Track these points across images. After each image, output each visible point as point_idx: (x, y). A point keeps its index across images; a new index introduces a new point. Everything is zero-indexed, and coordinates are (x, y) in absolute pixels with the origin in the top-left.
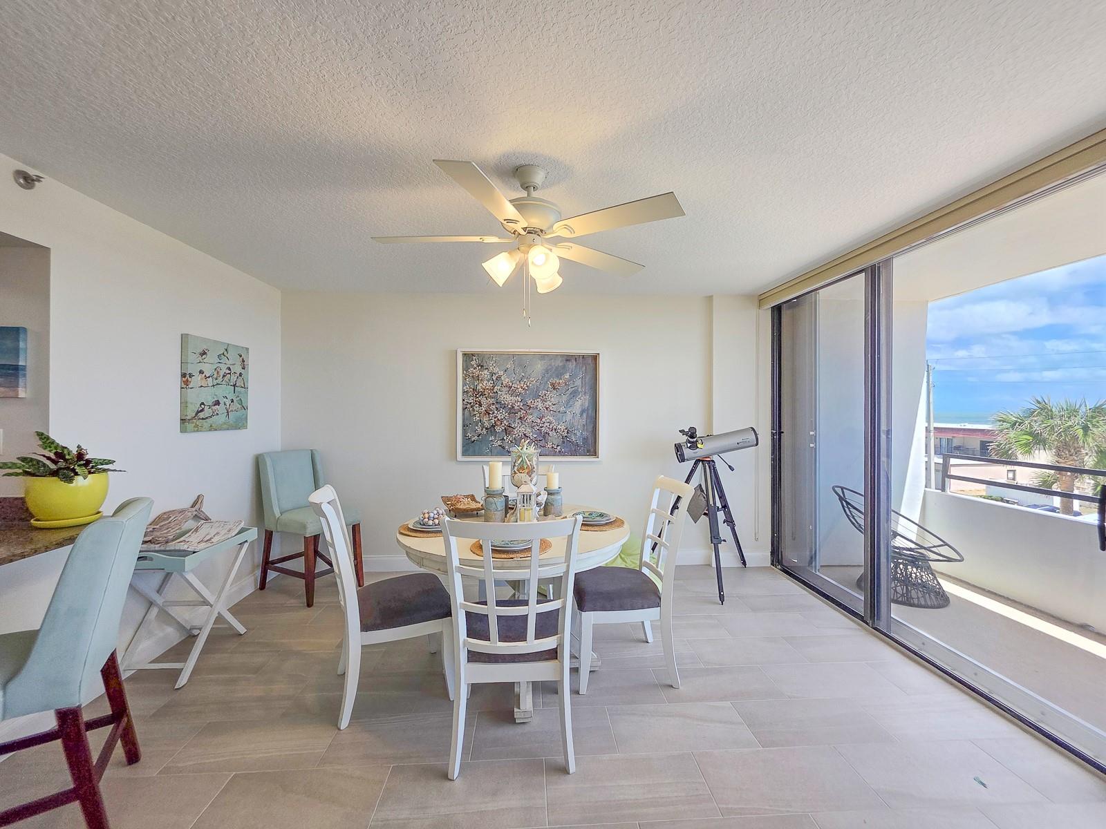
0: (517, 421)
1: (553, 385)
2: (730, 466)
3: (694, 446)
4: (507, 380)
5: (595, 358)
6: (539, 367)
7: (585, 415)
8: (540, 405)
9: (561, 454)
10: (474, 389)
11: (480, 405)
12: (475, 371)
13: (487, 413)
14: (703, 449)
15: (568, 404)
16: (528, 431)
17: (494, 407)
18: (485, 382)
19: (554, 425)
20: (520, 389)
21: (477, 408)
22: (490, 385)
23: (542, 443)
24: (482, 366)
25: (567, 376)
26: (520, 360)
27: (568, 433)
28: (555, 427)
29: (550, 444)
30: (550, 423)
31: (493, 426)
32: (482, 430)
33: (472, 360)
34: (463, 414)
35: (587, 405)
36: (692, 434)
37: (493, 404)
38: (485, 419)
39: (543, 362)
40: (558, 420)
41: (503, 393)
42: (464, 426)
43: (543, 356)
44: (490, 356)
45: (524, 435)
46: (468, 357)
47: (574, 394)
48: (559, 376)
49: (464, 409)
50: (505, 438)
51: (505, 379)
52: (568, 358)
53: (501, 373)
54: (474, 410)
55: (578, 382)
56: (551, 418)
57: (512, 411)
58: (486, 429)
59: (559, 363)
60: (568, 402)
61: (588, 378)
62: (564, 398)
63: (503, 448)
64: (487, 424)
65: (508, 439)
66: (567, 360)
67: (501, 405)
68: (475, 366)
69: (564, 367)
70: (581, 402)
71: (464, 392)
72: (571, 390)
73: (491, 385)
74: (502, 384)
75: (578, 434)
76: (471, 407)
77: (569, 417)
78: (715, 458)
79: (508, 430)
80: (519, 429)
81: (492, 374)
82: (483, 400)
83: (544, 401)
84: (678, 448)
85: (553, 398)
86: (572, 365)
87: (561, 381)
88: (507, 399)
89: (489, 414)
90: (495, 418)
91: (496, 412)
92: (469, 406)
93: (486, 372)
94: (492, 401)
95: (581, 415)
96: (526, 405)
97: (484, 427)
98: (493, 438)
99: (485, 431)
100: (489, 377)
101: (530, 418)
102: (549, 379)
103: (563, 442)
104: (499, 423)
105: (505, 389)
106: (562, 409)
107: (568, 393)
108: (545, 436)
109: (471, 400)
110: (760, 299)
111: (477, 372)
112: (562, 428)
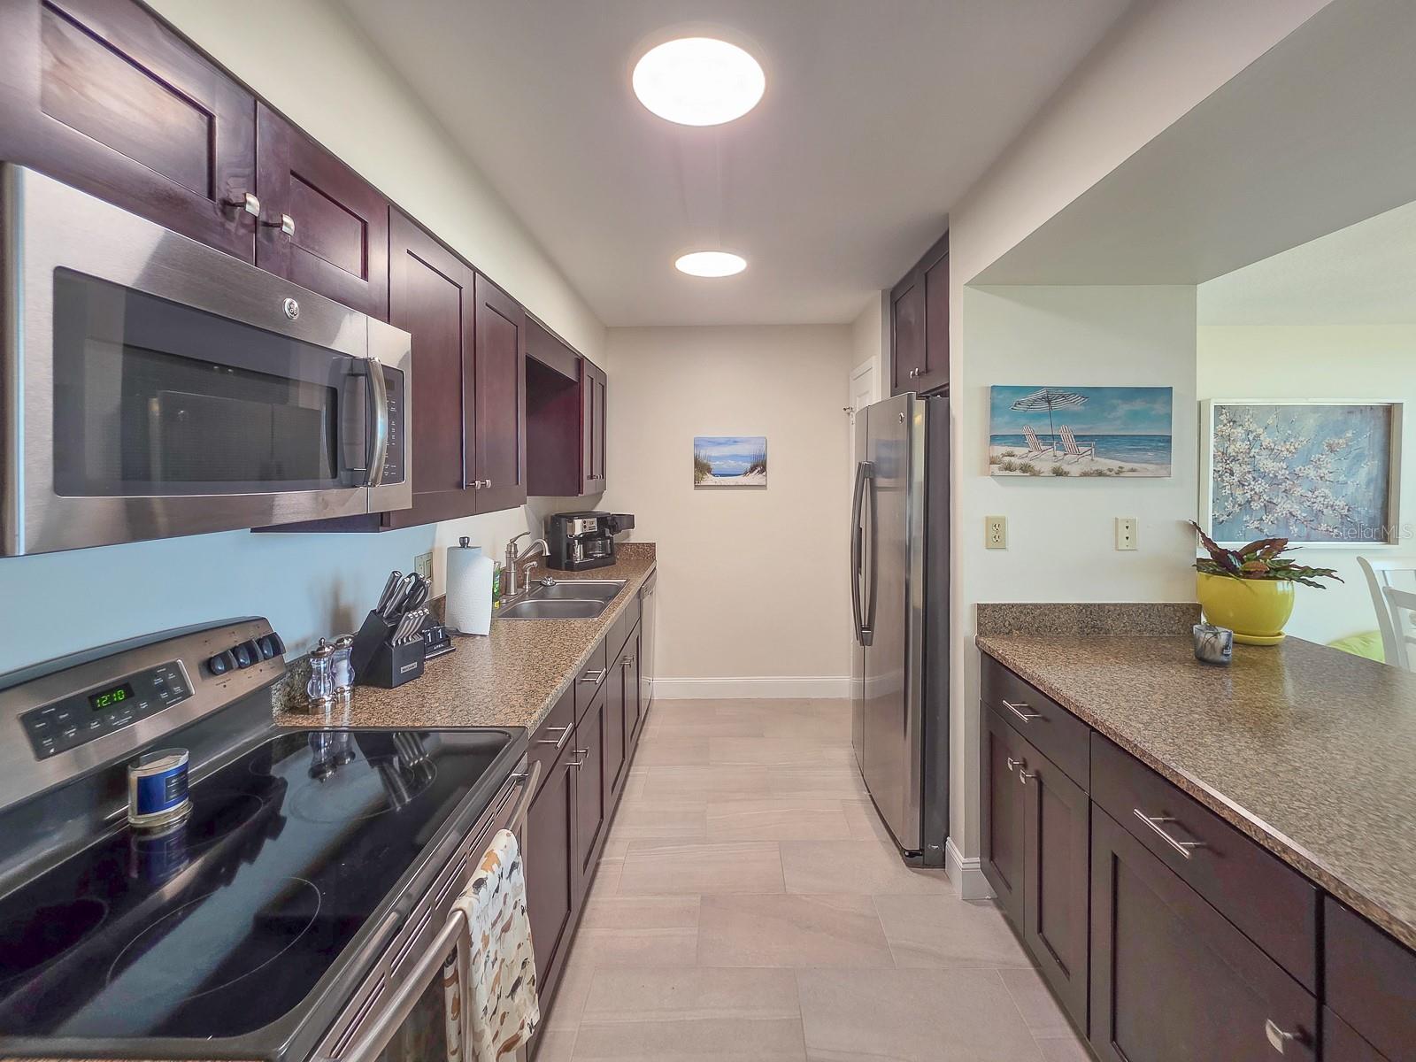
0: (1281, 495)
1: (1330, 446)
4: (1268, 440)
5: (1391, 409)
6: (1311, 422)
7: (1372, 488)
8: (1312, 473)
9: (1339, 538)
10: (1223, 453)
11: (1232, 474)
12: (1225, 428)
13: (1241, 484)
15: (1351, 472)
16: (1296, 509)
17: (1250, 476)
18: (1239, 443)
19: (1330, 501)
20: (1285, 452)
21: (1227, 477)
22: (1244, 446)
23: (1314, 525)
24: (1234, 422)
25: (1350, 433)
26: (1286, 415)
27: (1349, 510)
28: (1331, 503)
29: (1323, 527)
30: (1325, 497)
31: (1249, 502)
32: (1233, 507)
33: (1226, 414)
34: (1213, 486)
35: (1375, 472)
37: (1249, 472)
38: (1238, 492)
39: (1317, 416)
40: (1336, 493)
41: (1262, 458)
42: (1214, 501)
43: (1317, 409)
44: (1246, 409)
45: (1290, 513)
46: (1220, 412)
47: (1359, 458)
48: (1339, 433)
50: (1264, 518)
51: (1266, 440)
52: (1351, 410)
53: (1260, 431)
54: (1224, 481)
55: (1364, 443)
56: (1327, 491)
57: (1274, 481)
58: (1240, 505)
59: (1337, 417)
60: (1350, 468)
61: (1377, 435)
62: (1345, 464)
63: (1262, 531)
64: (1240, 500)
65: (1268, 519)
66: (1349, 412)
67: (1259, 474)
68: (1225, 421)
69: (1346, 421)
70: (1369, 469)
72: (1354, 453)
73: (1247, 447)
74: (1261, 446)
75: (1363, 512)
76: (1220, 476)
77: (1350, 489)
79: (1268, 507)
80: (1284, 506)
81: (1248, 432)
82: (1235, 467)
83: (1318, 468)
85: (1329, 463)
86: (1356, 419)
87: (1341, 441)
88: (1268, 465)
89: (1244, 485)
90: (1251, 491)
91: (1253, 483)
93: (1240, 430)
94: (1247, 468)
95: (1368, 484)
96: (1293, 473)
97: (1236, 503)
98: (1248, 518)
99: (1237, 509)
100: (1244, 436)
101: (1299, 491)
102: (1325, 438)
103: (1342, 523)
104: (1256, 498)
105: (1265, 453)
106: (1342, 478)
107: (1351, 456)
108: (1318, 515)
109: (1219, 467)
111: (1228, 430)
112: (1342, 504)
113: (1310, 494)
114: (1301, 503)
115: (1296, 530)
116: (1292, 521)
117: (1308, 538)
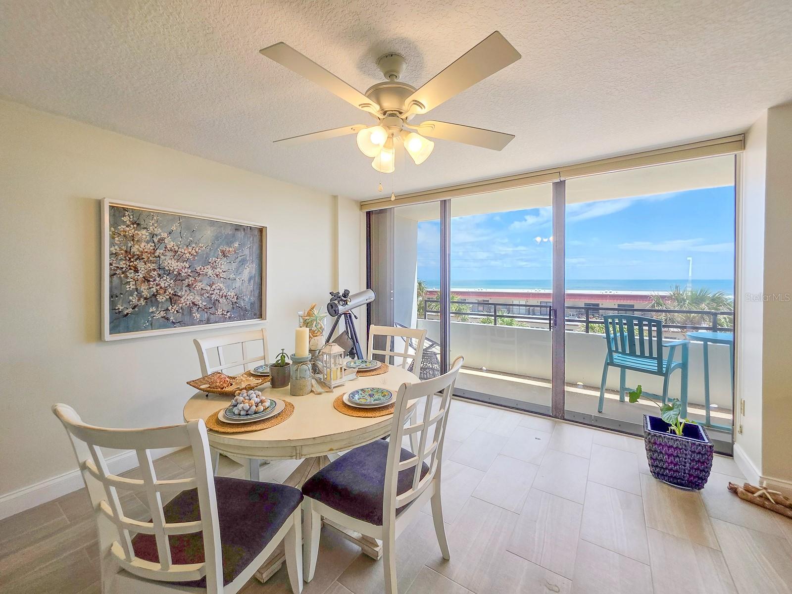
0: (184, 288)
1: (223, 252)
2: (355, 316)
4: (172, 243)
5: (261, 231)
6: (208, 233)
7: (252, 282)
8: (210, 272)
9: (231, 319)
10: (126, 252)
11: (136, 271)
12: (128, 229)
13: (146, 280)
15: (238, 271)
16: (198, 299)
17: (155, 273)
18: (143, 245)
19: (224, 292)
20: (188, 255)
21: (131, 274)
22: (149, 247)
23: (212, 311)
24: (138, 224)
25: (236, 245)
26: (188, 224)
27: (237, 299)
28: (225, 294)
29: (220, 312)
30: (220, 290)
31: (155, 296)
32: (139, 300)
33: (124, 216)
34: (111, 282)
35: (254, 272)
37: (154, 270)
38: (143, 288)
39: (213, 229)
40: (228, 287)
41: (168, 258)
42: (111, 296)
43: (212, 223)
44: (150, 214)
45: (193, 303)
46: (117, 212)
47: (243, 262)
48: (229, 244)
49: (112, 276)
50: (170, 308)
51: (169, 243)
52: (238, 228)
53: (164, 235)
54: (127, 277)
55: (247, 252)
56: (221, 285)
57: (178, 278)
58: (145, 299)
59: (229, 231)
60: (237, 269)
61: (254, 247)
62: (234, 266)
63: (168, 319)
64: (146, 293)
65: (173, 309)
66: (236, 230)
67: (164, 271)
68: (128, 223)
69: (234, 235)
70: (250, 270)
71: (111, 254)
72: (240, 258)
73: (152, 248)
74: (166, 248)
75: (247, 300)
76: (123, 273)
77: (238, 284)
79: (173, 299)
80: (187, 298)
81: (153, 235)
82: (141, 265)
83: (214, 268)
85: (223, 265)
86: (240, 234)
87: (231, 249)
88: (172, 264)
89: (149, 281)
90: (157, 285)
91: (158, 279)
92: (118, 272)
93: (144, 232)
94: (152, 266)
95: (249, 280)
96: (195, 271)
97: (141, 296)
98: (154, 309)
99: (142, 302)
100: (148, 238)
101: (199, 286)
102: (218, 247)
103: (233, 308)
104: (161, 292)
105: (169, 254)
106: (232, 276)
107: (238, 260)
108: (215, 303)
109: (122, 264)
110: (362, 205)
111: (131, 231)
112: (233, 294)
113: (208, 288)
114: (202, 295)
115: (198, 316)
116: (195, 309)
117: (208, 322)
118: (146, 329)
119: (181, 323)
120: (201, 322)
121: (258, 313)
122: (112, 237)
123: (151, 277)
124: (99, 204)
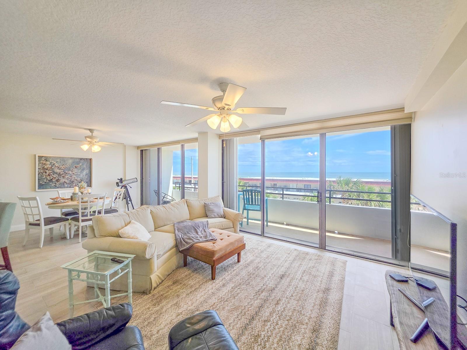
0: (61, 178)
1: (76, 167)
2: (131, 187)
3: (122, 182)
5: (91, 159)
6: (70, 161)
7: (87, 175)
8: (71, 173)
10: (43, 168)
11: (46, 173)
13: (49, 175)
14: (124, 183)
16: (66, 181)
18: (48, 166)
19: (76, 178)
20: (63, 168)
21: (44, 174)
22: (50, 166)
23: (72, 184)
24: (47, 160)
25: (81, 164)
26: (63, 160)
27: (81, 181)
29: (74, 184)
31: (52, 179)
33: (42, 158)
34: (38, 176)
35: (88, 172)
36: (121, 180)
37: (52, 172)
38: (48, 177)
39: (72, 160)
40: (78, 177)
41: (56, 169)
42: (38, 180)
43: (72, 158)
44: (50, 157)
46: (40, 158)
47: (83, 169)
48: (78, 164)
49: (38, 174)
50: (57, 183)
51: (57, 165)
52: (81, 159)
53: (55, 163)
54: (43, 175)
55: (85, 166)
56: (75, 177)
57: (59, 174)
59: (78, 160)
60: (81, 172)
61: (88, 165)
62: (80, 171)
63: (56, 186)
64: (49, 179)
66: (81, 160)
67: (54, 173)
68: (44, 160)
69: (80, 161)
70: (85, 172)
71: (38, 168)
74: (55, 166)
75: (85, 181)
76: (42, 173)
77: (81, 176)
78: (127, 185)
79: (58, 180)
80: (62, 180)
82: (47, 171)
83: (72, 171)
84: (117, 183)
85: (75, 170)
86: (82, 161)
87: (78, 166)
88: (57, 171)
90: (52, 177)
91: (53, 175)
92: (41, 173)
93: (48, 162)
95: (86, 175)
96: (65, 172)
97: (47, 180)
98: (51, 183)
99: (48, 181)
100: (50, 164)
101: (67, 177)
102: (74, 165)
104: (54, 178)
105: (57, 168)
106: (79, 174)
107: (81, 169)
108: (73, 182)
109: (42, 171)
110: (138, 147)
111: (44, 162)
112: (79, 179)
113: (70, 177)
114: (68, 179)
115: (66, 185)
116: (65, 183)
117: (70, 187)
118: (49, 188)
119: (60, 187)
120: (67, 187)
121: (90, 185)
122: (39, 164)
123: (51, 174)
124: (35, 155)
